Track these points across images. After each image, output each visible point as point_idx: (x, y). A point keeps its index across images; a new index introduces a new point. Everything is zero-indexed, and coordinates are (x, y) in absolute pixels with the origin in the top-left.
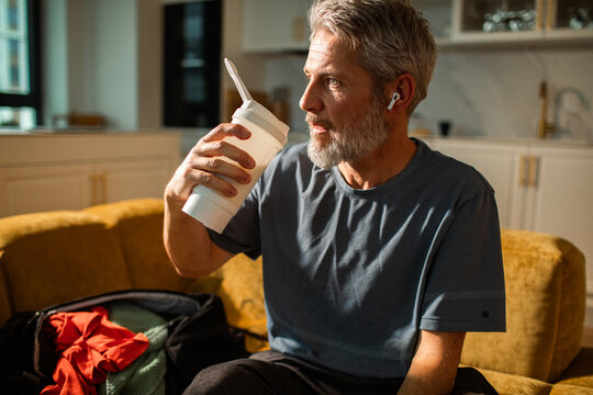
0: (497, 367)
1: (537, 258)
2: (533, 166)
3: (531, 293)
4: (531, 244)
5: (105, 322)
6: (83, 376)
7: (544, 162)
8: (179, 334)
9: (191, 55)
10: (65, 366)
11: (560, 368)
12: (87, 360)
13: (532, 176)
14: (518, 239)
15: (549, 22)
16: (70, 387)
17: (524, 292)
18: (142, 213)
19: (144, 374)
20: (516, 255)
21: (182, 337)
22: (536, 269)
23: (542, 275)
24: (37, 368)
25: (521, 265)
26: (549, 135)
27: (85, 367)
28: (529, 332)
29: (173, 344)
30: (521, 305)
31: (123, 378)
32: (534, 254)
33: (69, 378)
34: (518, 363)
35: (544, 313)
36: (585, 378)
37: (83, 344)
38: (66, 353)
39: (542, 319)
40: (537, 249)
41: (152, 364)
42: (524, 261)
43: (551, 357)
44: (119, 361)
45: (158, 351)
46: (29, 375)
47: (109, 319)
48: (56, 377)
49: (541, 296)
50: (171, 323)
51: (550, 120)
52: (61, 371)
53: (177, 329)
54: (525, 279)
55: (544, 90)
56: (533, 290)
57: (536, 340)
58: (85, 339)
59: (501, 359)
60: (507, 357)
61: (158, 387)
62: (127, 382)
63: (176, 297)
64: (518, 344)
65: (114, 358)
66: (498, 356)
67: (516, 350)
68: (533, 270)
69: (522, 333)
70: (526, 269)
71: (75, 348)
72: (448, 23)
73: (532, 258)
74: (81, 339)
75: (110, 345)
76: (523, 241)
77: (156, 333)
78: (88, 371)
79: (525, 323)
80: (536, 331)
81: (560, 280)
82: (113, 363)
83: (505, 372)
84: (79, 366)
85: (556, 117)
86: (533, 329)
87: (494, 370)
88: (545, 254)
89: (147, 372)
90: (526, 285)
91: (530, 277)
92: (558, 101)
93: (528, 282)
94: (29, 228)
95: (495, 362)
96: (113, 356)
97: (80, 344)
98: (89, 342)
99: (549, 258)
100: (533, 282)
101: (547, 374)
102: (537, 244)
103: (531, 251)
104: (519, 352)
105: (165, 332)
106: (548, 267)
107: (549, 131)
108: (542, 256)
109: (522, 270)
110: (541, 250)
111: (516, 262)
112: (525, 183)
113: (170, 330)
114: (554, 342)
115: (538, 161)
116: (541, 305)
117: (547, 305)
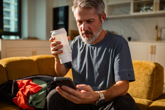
0: (138, 97)
1: (149, 67)
2: (154, 48)
3: (147, 76)
4: (147, 63)
5: (31, 82)
6: (24, 95)
7: (157, 47)
8: (50, 85)
9: (60, 21)
10: (20, 92)
11: (156, 97)
12: (25, 91)
13: (154, 51)
14: (144, 62)
15: (157, 9)
16: (21, 97)
17: (145, 76)
18: (43, 58)
19: (40, 95)
20: (143, 66)
21: (51, 86)
22: (148, 70)
23: (150, 71)
24: (13, 93)
25: (144, 69)
26: (159, 40)
27: (25, 93)
28: (147, 87)
29: (48, 88)
30: (144, 80)
31: (34, 95)
32: (148, 66)
33: (20, 95)
34: (144, 96)
35: (151, 82)
36: (163, 100)
37: (25, 87)
38: (20, 90)
39: (150, 83)
40: (149, 65)
41: (42, 92)
42: (145, 68)
43: (153, 94)
44: (34, 91)
45: (44, 90)
46: (10, 94)
47: (32, 82)
48: (17, 95)
49: (150, 77)
50: (48, 83)
51: (159, 36)
52: (18, 94)
53: (50, 84)
54: (145, 73)
55: (157, 28)
56: (148, 75)
57: (148, 89)
58: (25, 86)
59: (139, 95)
60: (141, 94)
61: (44, 98)
62: (35, 97)
63: (50, 77)
64: (144, 90)
65: (32, 91)
66: (138, 94)
67: (143, 92)
68: (147, 70)
69: (145, 87)
70: (146, 70)
71: (23, 88)
72: (130, 10)
73: (147, 67)
74: (24, 86)
75: (32, 88)
76: (145, 63)
77: (44, 85)
78: (26, 94)
79: (145, 85)
80: (148, 87)
81: (155, 72)
82: (32, 92)
83: (140, 98)
84: (23, 92)
85: (161, 35)
86: (148, 86)
87: (137, 98)
88: (151, 66)
89: (41, 94)
90: (146, 74)
91: (147, 72)
92: (161, 31)
93: (146, 73)
94: (13, 60)
95: (137, 96)
96: (32, 90)
97: (24, 87)
98: (26, 87)
99: (152, 67)
100: (148, 73)
101: (152, 99)
102: (149, 63)
103: (147, 65)
104: (144, 93)
105: (47, 85)
106: (152, 69)
107: (159, 39)
108: (150, 66)
109: (144, 70)
110: (150, 65)
111: (143, 68)
112: (152, 53)
113: (48, 85)
114: (154, 90)
115: (155, 47)
116: (150, 79)
117: (151, 79)
